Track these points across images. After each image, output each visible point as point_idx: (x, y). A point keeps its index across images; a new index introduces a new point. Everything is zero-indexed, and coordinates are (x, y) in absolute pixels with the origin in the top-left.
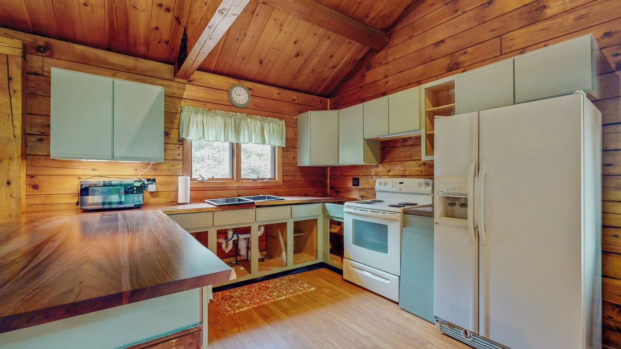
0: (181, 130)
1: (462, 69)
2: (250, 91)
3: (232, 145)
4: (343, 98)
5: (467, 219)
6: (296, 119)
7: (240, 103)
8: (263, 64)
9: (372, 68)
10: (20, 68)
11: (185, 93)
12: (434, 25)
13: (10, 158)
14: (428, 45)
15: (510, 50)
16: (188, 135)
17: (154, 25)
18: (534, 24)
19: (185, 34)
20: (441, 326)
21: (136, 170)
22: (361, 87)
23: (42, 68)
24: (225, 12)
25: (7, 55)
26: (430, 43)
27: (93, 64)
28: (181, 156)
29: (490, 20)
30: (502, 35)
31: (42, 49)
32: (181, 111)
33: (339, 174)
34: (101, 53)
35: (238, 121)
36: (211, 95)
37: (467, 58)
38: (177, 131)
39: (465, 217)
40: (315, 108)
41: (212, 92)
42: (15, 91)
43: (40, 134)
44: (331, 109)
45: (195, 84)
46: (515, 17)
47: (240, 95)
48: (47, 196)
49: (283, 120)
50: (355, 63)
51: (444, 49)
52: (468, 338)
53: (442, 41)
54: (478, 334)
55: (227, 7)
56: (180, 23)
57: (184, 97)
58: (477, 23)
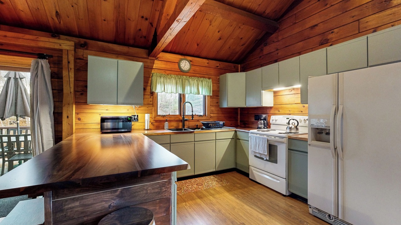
0: (152, 87)
1: (330, 44)
2: (191, 62)
3: (180, 95)
4: (249, 64)
5: (330, 142)
6: (219, 78)
7: (185, 70)
8: (199, 46)
9: (268, 44)
10: (73, 57)
11: (154, 65)
12: (311, 15)
13: (68, 104)
14: (306, 28)
15: (366, 29)
16: (156, 90)
17: (138, 28)
18: (384, 11)
19: (156, 32)
20: (313, 211)
21: (128, 110)
22: (260, 57)
23: (83, 56)
24: (180, 21)
25: (68, 50)
26: (307, 27)
27: (107, 52)
28: (152, 102)
29: (351, 10)
30: (360, 19)
31: (83, 46)
32: (152, 76)
33: (246, 112)
34: (111, 45)
35: (183, 80)
36: (169, 66)
37: (334, 36)
38: (150, 87)
39: (328, 141)
40: (230, 71)
41: (169, 64)
42: (71, 69)
43: (82, 91)
44: (241, 71)
45: (160, 60)
46: (370, 6)
47: (185, 65)
48: (85, 124)
49: (211, 79)
50: (257, 41)
51: (318, 30)
52: (331, 220)
53: (316, 25)
54: (338, 218)
55: (181, 18)
56: (152, 26)
57: (154, 68)
58: (341, 13)
